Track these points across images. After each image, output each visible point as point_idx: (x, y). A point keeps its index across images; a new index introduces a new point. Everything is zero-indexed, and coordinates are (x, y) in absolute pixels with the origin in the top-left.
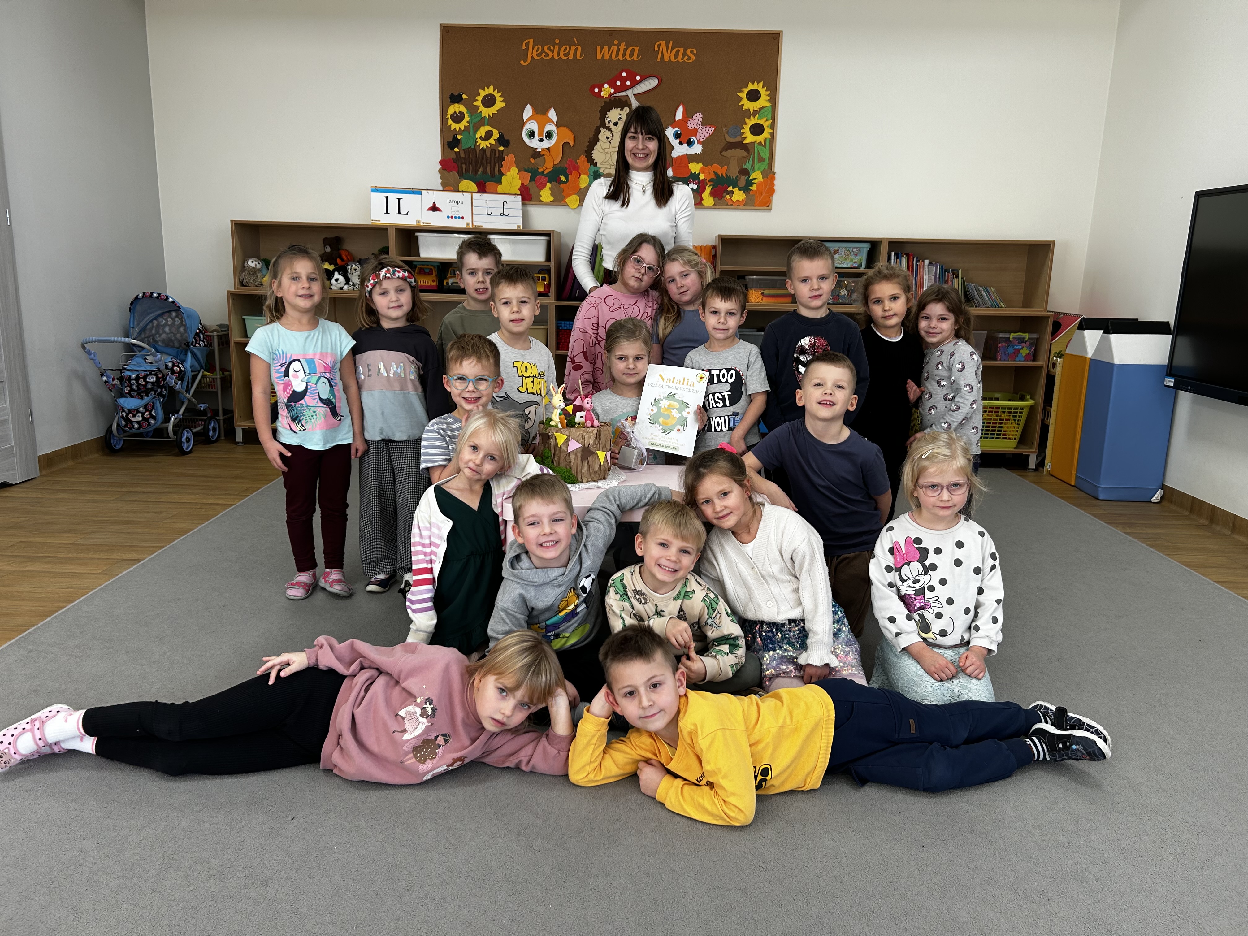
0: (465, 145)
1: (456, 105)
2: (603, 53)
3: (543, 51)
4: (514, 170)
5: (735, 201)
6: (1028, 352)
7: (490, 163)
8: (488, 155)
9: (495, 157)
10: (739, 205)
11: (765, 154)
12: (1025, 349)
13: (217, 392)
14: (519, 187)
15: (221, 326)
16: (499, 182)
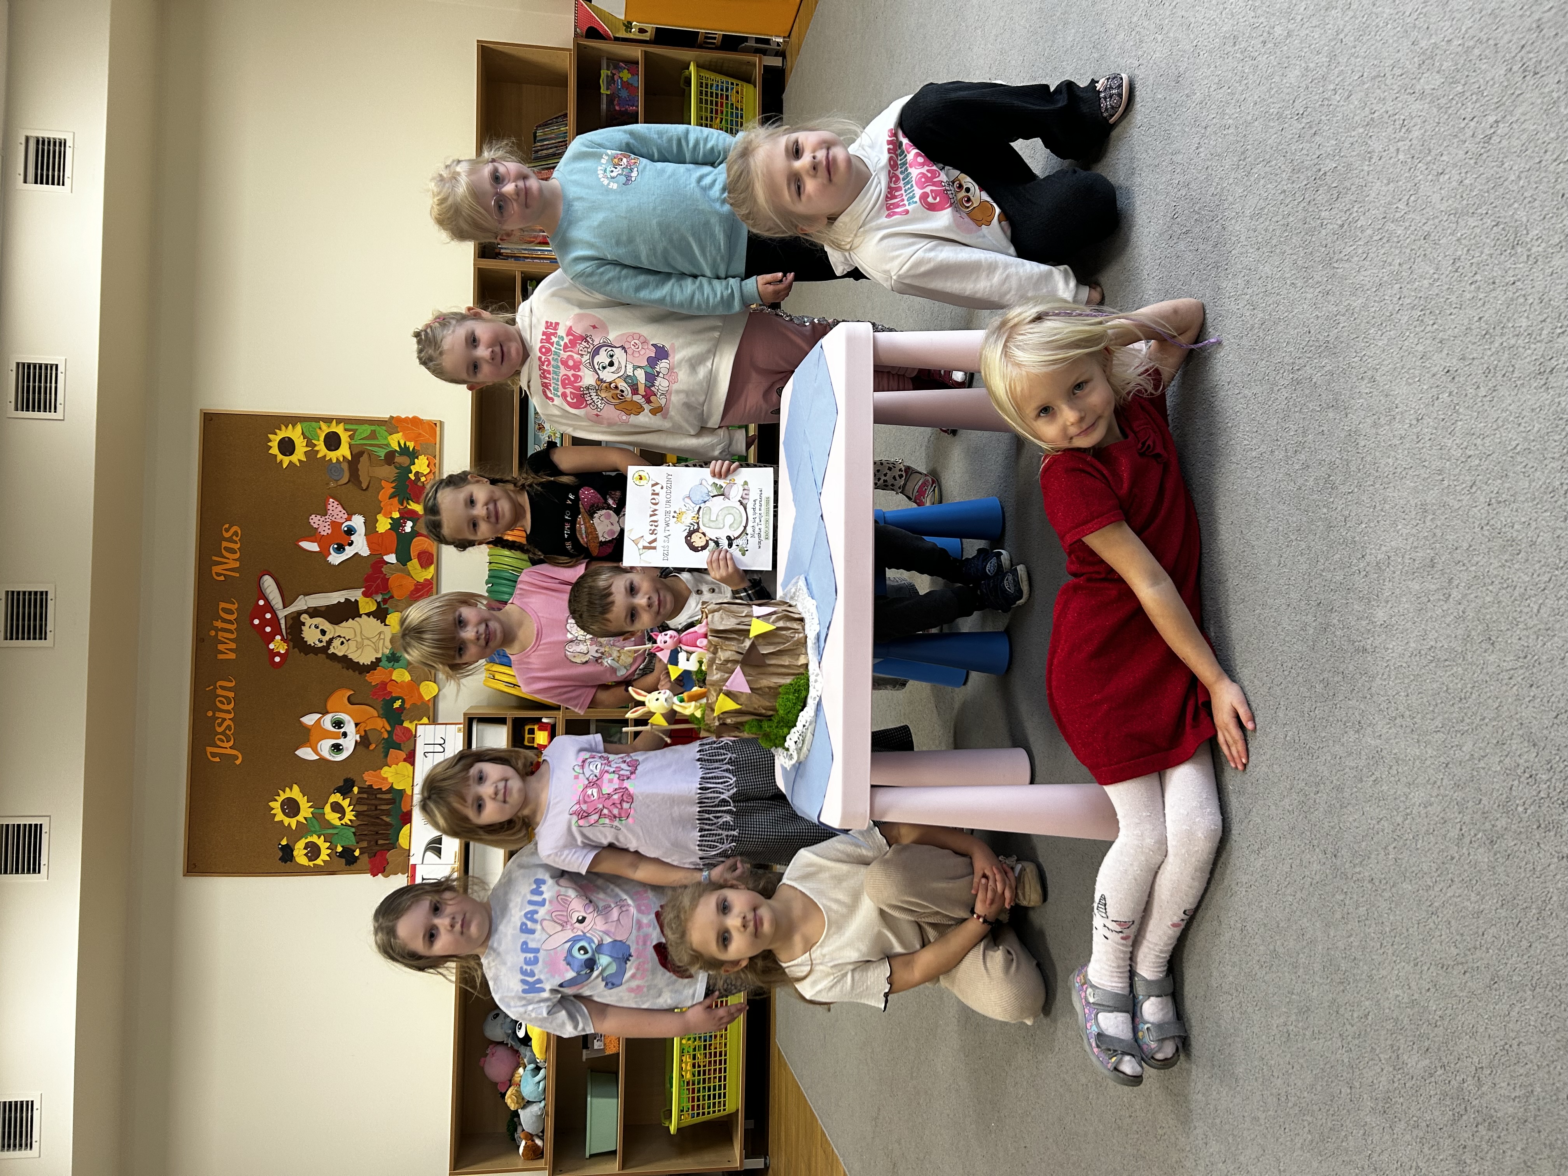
0: (351, 841)
1: (295, 853)
3: (223, 733)
4: (387, 772)
5: (428, 470)
6: (626, 71)
7: (376, 805)
8: (365, 808)
9: (368, 799)
10: (435, 464)
11: (366, 430)
12: (621, 75)
14: (408, 765)
16: (402, 792)
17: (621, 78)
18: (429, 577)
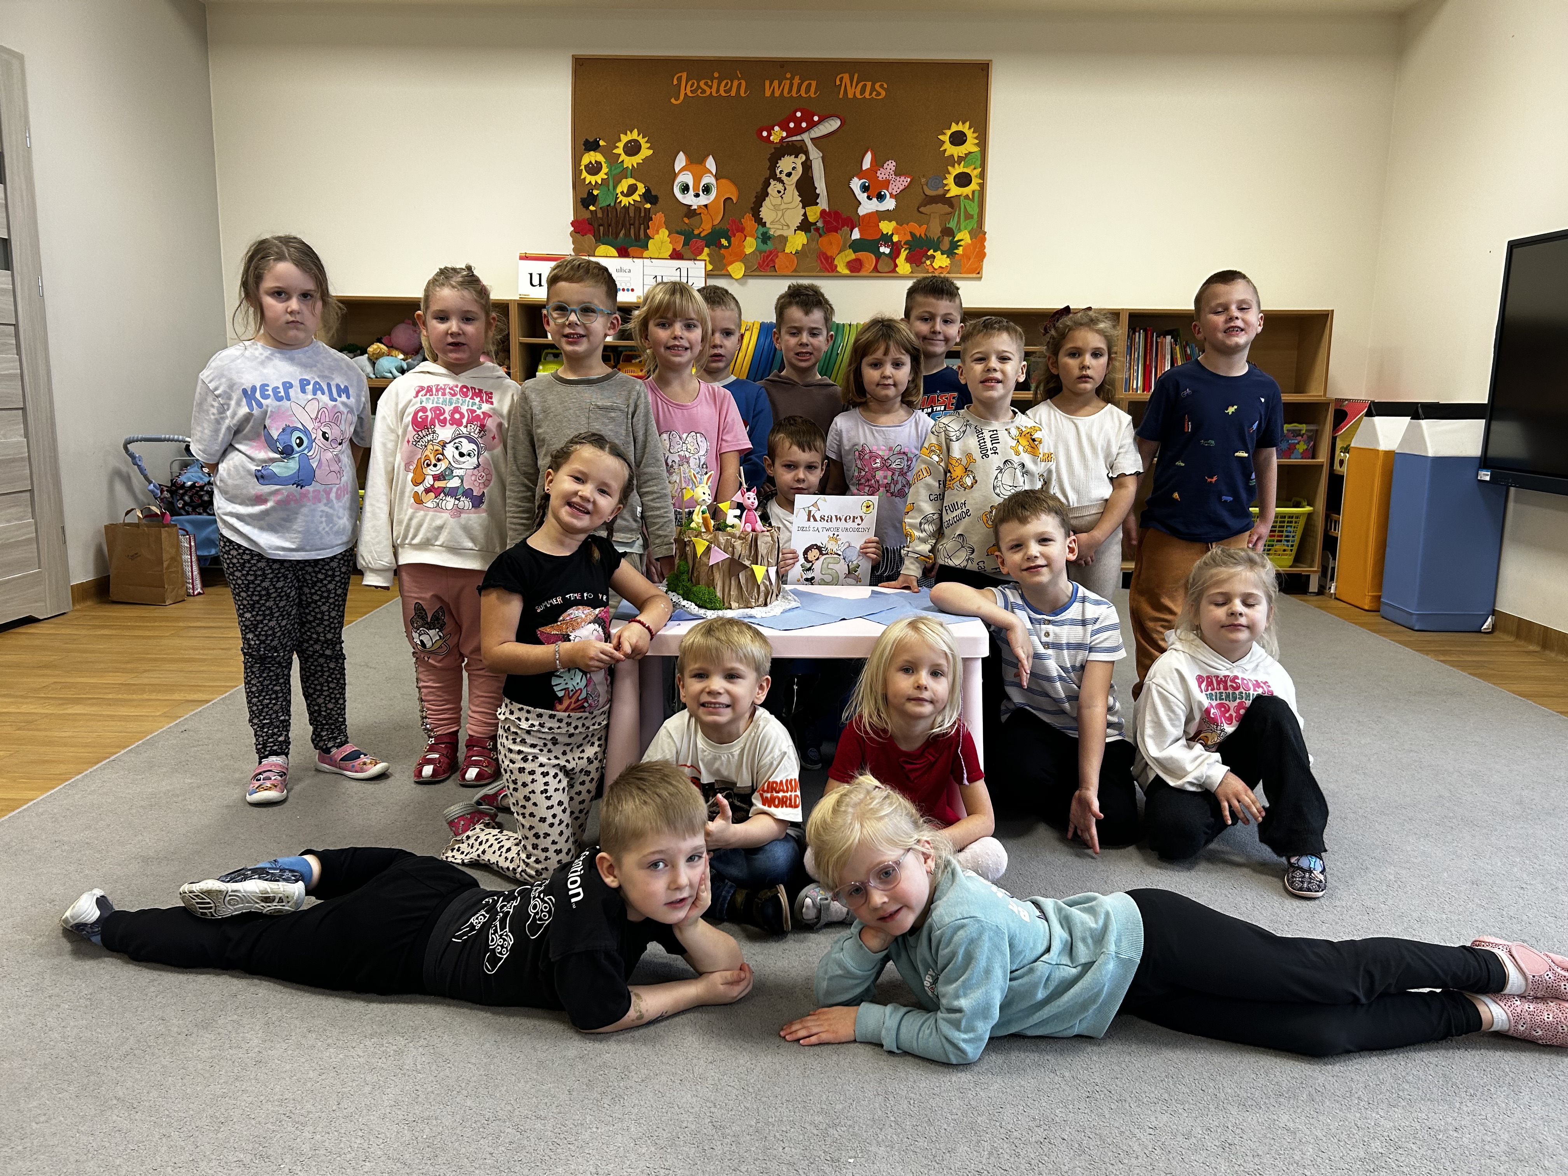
0: (603, 202)
1: (592, 153)
3: (699, 87)
4: (664, 233)
6: (1305, 447)
7: (634, 224)
8: (632, 214)
9: (640, 217)
11: (973, 210)
12: (1302, 443)
14: (670, 250)
16: (646, 247)
17: (1298, 443)
18: (839, 269)
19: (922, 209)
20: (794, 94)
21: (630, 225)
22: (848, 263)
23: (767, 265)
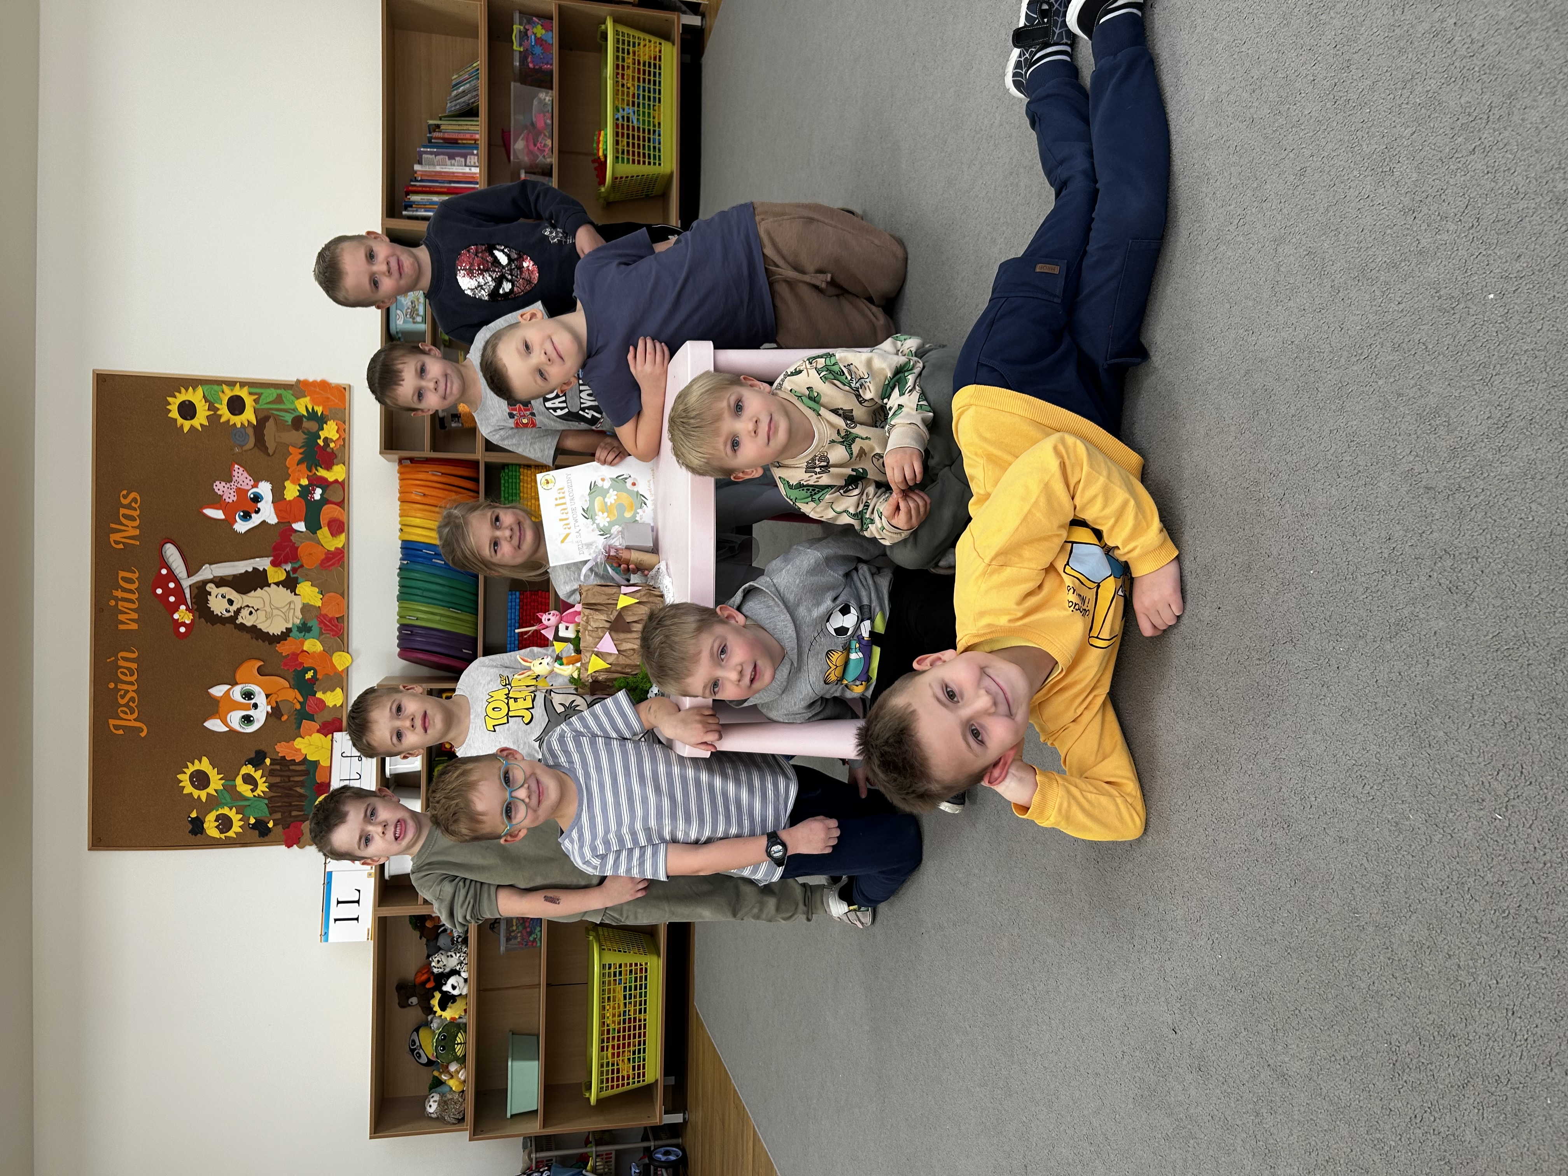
0: (263, 811)
1: (205, 826)
2: (129, 621)
3: (127, 705)
4: (299, 743)
5: (337, 436)
6: (539, 27)
7: (289, 777)
8: (278, 780)
9: (281, 770)
10: (344, 430)
11: (272, 394)
12: (535, 30)
13: (617, 1151)
14: (322, 736)
15: (525, 1147)
16: (316, 763)
17: (535, 34)
18: (340, 546)
19: (271, 451)
20: (134, 597)
21: (290, 781)
22: (333, 535)
23: (336, 626)
